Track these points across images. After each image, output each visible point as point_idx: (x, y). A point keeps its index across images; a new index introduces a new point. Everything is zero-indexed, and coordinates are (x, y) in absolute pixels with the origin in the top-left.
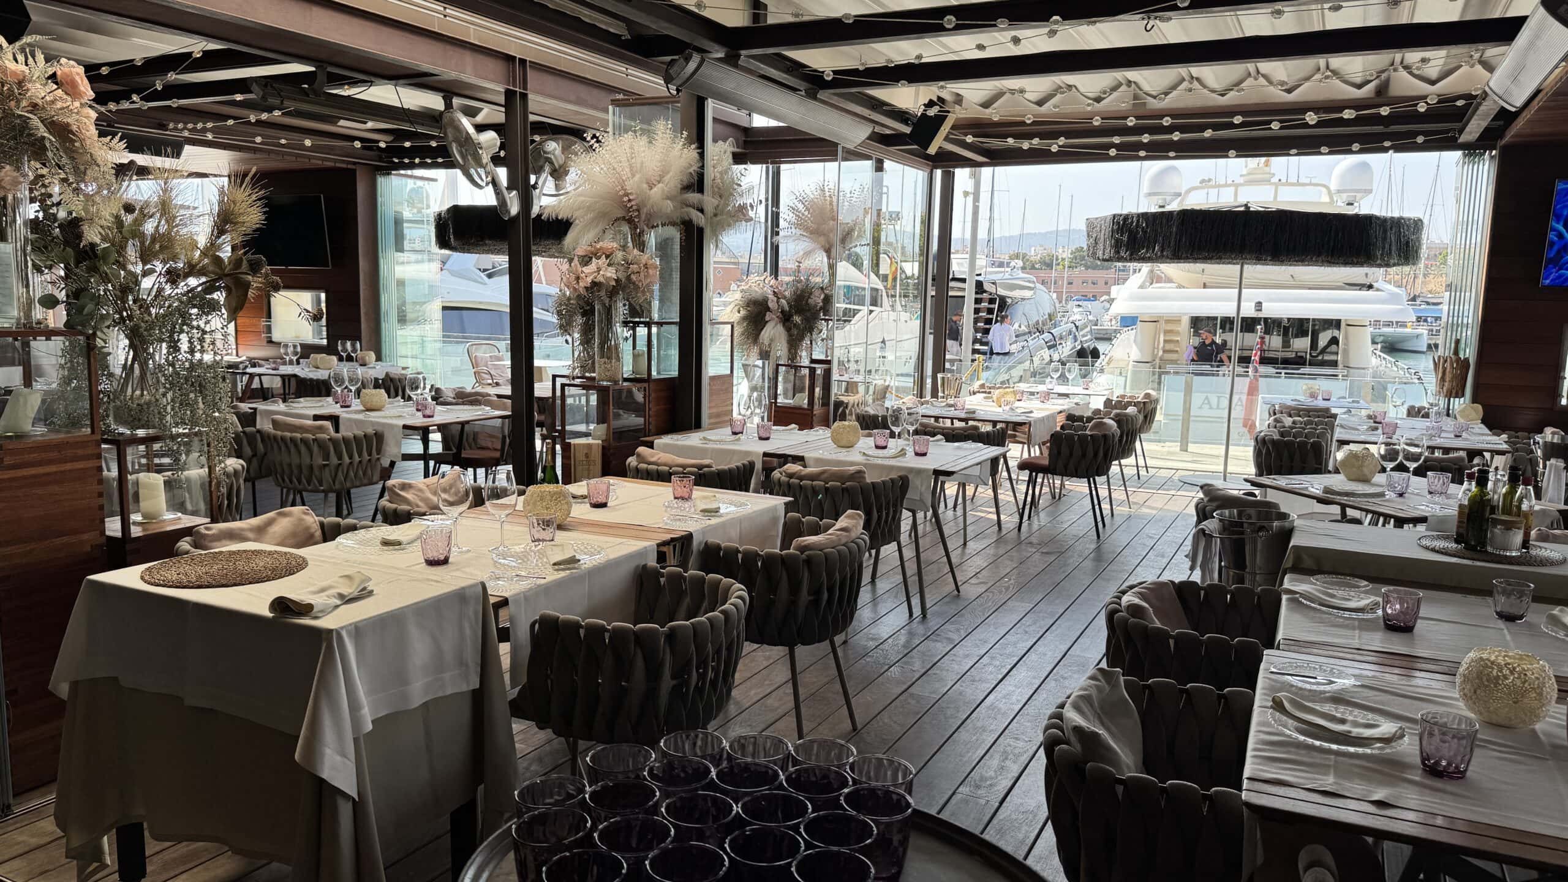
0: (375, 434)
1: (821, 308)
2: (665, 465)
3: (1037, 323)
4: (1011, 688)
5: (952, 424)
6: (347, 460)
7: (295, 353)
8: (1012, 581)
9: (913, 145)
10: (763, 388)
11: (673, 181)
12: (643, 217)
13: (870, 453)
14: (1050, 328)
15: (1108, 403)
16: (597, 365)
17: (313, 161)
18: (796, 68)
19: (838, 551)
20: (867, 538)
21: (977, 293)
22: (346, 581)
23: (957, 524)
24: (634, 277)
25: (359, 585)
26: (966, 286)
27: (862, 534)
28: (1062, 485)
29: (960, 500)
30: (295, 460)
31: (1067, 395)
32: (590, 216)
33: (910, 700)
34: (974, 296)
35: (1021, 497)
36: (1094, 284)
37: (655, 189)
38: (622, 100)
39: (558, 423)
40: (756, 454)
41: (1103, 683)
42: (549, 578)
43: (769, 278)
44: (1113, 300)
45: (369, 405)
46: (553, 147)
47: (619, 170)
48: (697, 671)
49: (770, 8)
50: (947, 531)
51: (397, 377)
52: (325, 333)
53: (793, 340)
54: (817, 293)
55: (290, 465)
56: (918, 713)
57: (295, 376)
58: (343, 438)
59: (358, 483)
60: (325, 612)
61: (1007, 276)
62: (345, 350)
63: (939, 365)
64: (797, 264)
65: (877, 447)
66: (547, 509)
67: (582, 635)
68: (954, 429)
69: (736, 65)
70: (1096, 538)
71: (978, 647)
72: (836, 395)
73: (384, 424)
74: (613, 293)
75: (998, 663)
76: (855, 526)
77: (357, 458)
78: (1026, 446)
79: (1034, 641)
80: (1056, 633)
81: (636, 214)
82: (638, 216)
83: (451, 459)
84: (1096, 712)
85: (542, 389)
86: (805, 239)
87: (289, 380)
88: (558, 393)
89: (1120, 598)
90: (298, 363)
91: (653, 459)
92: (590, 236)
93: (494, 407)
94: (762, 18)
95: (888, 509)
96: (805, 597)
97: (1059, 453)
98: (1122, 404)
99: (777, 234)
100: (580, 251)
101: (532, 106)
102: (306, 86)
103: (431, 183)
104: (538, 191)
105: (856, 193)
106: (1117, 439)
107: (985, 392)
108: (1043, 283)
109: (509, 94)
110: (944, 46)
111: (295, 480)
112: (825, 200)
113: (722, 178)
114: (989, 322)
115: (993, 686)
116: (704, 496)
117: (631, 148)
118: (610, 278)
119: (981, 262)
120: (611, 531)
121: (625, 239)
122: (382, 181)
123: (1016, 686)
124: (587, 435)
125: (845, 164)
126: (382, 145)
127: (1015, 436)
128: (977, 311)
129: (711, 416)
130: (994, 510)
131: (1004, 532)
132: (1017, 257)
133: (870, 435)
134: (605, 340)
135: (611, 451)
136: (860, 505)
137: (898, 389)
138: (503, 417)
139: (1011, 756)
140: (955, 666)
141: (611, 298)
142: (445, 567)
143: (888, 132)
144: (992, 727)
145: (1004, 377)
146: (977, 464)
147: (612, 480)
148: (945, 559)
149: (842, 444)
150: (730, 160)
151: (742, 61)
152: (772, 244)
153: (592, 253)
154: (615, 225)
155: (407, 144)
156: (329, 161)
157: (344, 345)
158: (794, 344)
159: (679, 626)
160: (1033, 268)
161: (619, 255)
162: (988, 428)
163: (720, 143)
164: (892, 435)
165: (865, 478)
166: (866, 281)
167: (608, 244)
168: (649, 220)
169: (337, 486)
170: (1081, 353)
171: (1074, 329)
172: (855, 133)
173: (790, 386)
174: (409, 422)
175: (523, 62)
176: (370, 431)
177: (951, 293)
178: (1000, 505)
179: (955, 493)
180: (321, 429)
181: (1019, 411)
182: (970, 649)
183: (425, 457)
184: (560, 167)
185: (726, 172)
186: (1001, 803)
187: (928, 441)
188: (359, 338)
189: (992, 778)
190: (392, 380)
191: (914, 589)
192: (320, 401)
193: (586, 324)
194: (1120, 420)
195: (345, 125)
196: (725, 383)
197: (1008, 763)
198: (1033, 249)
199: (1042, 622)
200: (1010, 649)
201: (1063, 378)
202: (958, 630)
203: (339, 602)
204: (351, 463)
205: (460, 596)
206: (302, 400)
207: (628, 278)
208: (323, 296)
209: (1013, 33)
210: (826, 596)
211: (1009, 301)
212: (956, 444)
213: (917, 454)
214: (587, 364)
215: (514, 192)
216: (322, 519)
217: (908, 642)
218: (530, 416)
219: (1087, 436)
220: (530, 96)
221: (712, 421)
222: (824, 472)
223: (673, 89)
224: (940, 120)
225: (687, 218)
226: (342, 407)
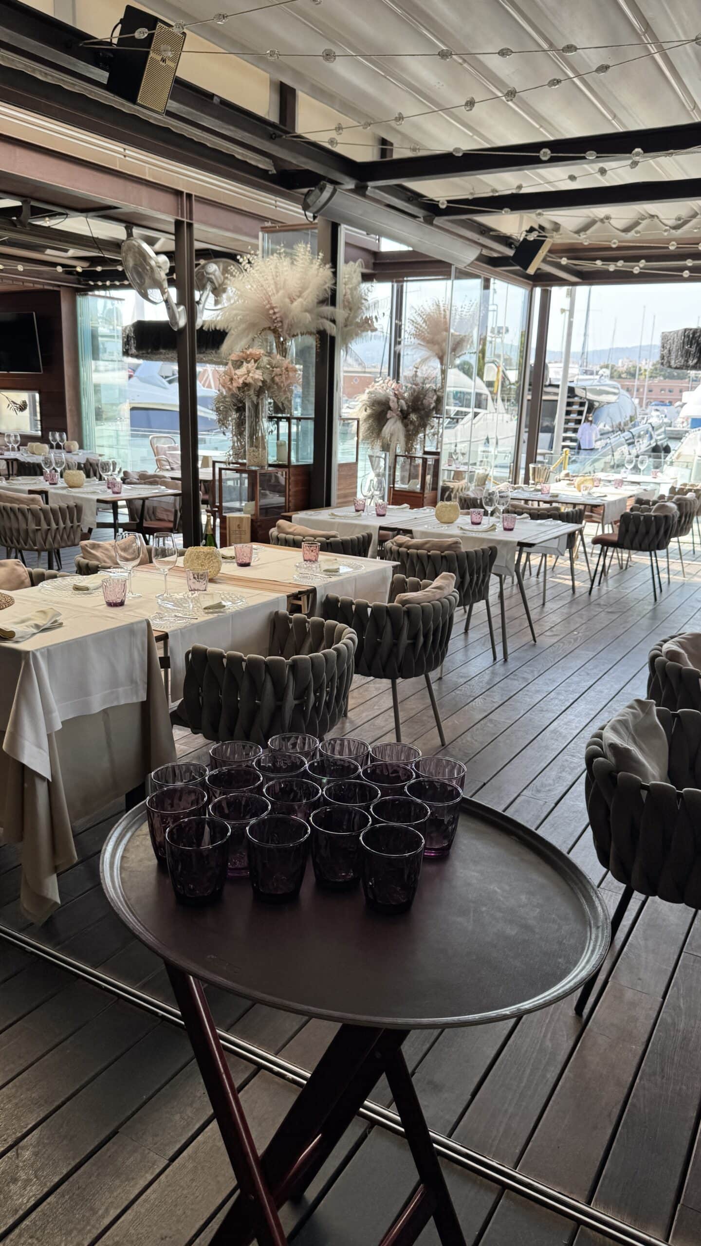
0: (76, 506)
1: (434, 408)
2: (299, 535)
3: (620, 424)
4: (572, 717)
5: (539, 505)
6: (54, 526)
7: (16, 442)
8: (580, 634)
9: (513, 265)
10: (384, 475)
11: (310, 296)
12: (285, 327)
13: (467, 528)
14: (630, 428)
15: (672, 490)
16: (247, 453)
17: (26, 284)
18: (415, 197)
19: (432, 605)
20: (457, 596)
21: (569, 397)
22: (42, 615)
23: (538, 589)
24: (277, 379)
25: (53, 617)
26: (559, 391)
27: (453, 592)
28: (629, 557)
29: (542, 569)
30: (15, 525)
31: (638, 483)
32: (243, 326)
33: (489, 724)
34: (565, 400)
35: (593, 567)
36: (670, 391)
37: (295, 303)
38: (270, 227)
39: (217, 500)
40: (374, 527)
41: (639, 711)
42: (201, 619)
43: (391, 382)
44: (685, 404)
45: (71, 484)
46: (213, 268)
47: (265, 286)
48: (315, 694)
49: (395, 145)
50: (528, 593)
51: (94, 462)
52: (39, 427)
53: (410, 435)
54: (431, 394)
55: (11, 529)
56: (494, 734)
57: (16, 460)
58: (51, 509)
59: (63, 545)
60: (24, 638)
61: (596, 383)
62: (55, 440)
63: (531, 457)
64: (415, 369)
65: (473, 523)
66: (202, 565)
67: (225, 664)
68: (538, 510)
69: (364, 195)
70: (653, 600)
71: (547, 684)
72: (444, 481)
73: (82, 499)
74: (260, 392)
75: (563, 698)
76: (448, 585)
77: (62, 525)
78: (600, 525)
79: (594, 681)
80: (613, 675)
81: (280, 324)
82: (282, 327)
83: (135, 527)
84: (630, 733)
85: (205, 474)
86: (422, 348)
87: (12, 463)
88: (217, 477)
89: (661, 646)
90: (19, 450)
91: (290, 530)
92: (243, 343)
93: (167, 486)
94: (388, 153)
95: (478, 573)
96: (405, 640)
97: (627, 531)
98: (682, 491)
99: (400, 343)
100: (233, 357)
101: (196, 234)
102: (15, 218)
103: (119, 302)
104: (201, 306)
105: (466, 307)
106: (676, 519)
107: (569, 480)
108: (628, 390)
109: (178, 224)
110: (541, 177)
111: (15, 541)
112: (440, 314)
113: (352, 294)
114: (578, 422)
115: (557, 715)
116: (326, 559)
117: (276, 267)
118: (258, 379)
119: (574, 370)
120: (250, 584)
121: (271, 346)
122: (80, 300)
123: (576, 716)
124: (240, 510)
125: (457, 283)
126: (79, 269)
127: (591, 517)
128: (568, 413)
129: (339, 497)
130: (570, 577)
131: (577, 595)
132: (607, 367)
133: (468, 514)
134: (254, 432)
135: (259, 524)
136: (456, 569)
137: (495, 478)
138: (175, 495)
139: (567, 769)
140: (527, 699)
141: (258, 396)
142: (121, 608)
143: (495, 255)
144: (554, 746)
145: (588, 468)
146: (555, 538)
147: (255, 545)
148: (525, 616)
149: (443, 520)
150: (360, 278)
151: (369, 192)
152: (395, 352)
153: (244, 358)
154: (263, 334)
155: (99, 269)
156: (40, 283)
157: (53, 436)
158: (410, 437)
159: (301, 659)
160: (620, 377)
161: (265, 359)
162: (569, 509)
163: (351, 263)
164: (486, 513)
165: (460, 548)
166: (473, 386)
167: (257, 351)
168: (290, 330)
169: (47, 546)
170: (656, 449)
171: (650, 429)
172: (467, 255)
173: (407, 474)
174: (101, 497)
175: (189, 196)
176: (72, 504)
177: (544, 398)
178: (575, 573)
179: (539, 564)
180: (33, 501)
181: (595, 495)
182: (541, 686)
183: (115, 526)
184: (220, 285)
185: (356, 289)
186: (557, 804)
187: (515, 518)
188: (65, 430)
189: (550, 785)
190: (91, 464)
191: (498, 639)
192: (34, 479)
193: (239, 418)
194: (680, 504)
195: (51, 254)
196: (351, 469)
197: (564, 774)
198: (620, 361)
199: (603, 667)
200: (574, 687)
201: (636, 469)
202: (532, 672)
203: (35, 631)
204: (57, 529)
205: (130, 630)
206: (20, 478)
207: (273, 379)
208: (37, 396)
209: (601, 165)
210: (421, 639)
211: (596, 404)
212: (539, 521)
213: (505, 529)
214: (239, 452)
215: (182, 308)
216: (30, 569)
217: (491, 680)
218: (196, 495)
219: (651, 516)
220: (196, 226)
221: (340, 501)
222: (426, 543)
223: (310, 215)
224: (537, 244)
225: (322, 328)
226: (51, 484)
